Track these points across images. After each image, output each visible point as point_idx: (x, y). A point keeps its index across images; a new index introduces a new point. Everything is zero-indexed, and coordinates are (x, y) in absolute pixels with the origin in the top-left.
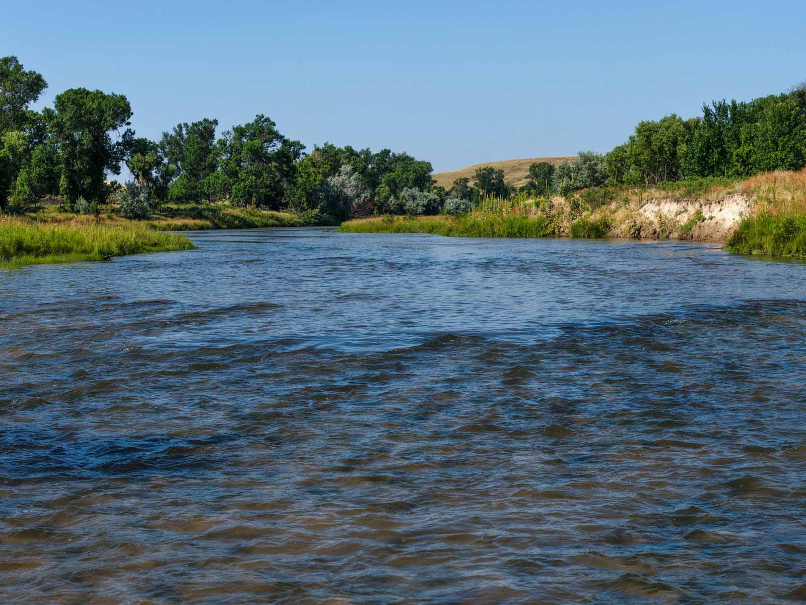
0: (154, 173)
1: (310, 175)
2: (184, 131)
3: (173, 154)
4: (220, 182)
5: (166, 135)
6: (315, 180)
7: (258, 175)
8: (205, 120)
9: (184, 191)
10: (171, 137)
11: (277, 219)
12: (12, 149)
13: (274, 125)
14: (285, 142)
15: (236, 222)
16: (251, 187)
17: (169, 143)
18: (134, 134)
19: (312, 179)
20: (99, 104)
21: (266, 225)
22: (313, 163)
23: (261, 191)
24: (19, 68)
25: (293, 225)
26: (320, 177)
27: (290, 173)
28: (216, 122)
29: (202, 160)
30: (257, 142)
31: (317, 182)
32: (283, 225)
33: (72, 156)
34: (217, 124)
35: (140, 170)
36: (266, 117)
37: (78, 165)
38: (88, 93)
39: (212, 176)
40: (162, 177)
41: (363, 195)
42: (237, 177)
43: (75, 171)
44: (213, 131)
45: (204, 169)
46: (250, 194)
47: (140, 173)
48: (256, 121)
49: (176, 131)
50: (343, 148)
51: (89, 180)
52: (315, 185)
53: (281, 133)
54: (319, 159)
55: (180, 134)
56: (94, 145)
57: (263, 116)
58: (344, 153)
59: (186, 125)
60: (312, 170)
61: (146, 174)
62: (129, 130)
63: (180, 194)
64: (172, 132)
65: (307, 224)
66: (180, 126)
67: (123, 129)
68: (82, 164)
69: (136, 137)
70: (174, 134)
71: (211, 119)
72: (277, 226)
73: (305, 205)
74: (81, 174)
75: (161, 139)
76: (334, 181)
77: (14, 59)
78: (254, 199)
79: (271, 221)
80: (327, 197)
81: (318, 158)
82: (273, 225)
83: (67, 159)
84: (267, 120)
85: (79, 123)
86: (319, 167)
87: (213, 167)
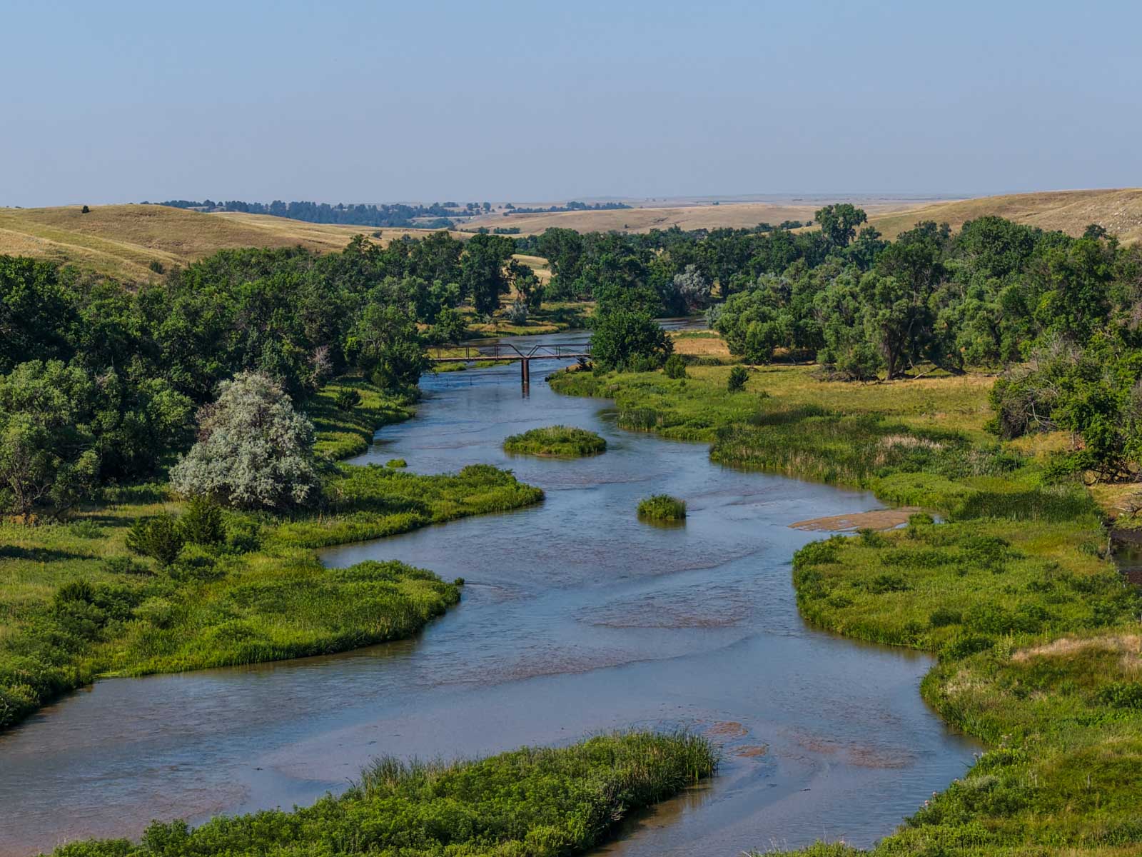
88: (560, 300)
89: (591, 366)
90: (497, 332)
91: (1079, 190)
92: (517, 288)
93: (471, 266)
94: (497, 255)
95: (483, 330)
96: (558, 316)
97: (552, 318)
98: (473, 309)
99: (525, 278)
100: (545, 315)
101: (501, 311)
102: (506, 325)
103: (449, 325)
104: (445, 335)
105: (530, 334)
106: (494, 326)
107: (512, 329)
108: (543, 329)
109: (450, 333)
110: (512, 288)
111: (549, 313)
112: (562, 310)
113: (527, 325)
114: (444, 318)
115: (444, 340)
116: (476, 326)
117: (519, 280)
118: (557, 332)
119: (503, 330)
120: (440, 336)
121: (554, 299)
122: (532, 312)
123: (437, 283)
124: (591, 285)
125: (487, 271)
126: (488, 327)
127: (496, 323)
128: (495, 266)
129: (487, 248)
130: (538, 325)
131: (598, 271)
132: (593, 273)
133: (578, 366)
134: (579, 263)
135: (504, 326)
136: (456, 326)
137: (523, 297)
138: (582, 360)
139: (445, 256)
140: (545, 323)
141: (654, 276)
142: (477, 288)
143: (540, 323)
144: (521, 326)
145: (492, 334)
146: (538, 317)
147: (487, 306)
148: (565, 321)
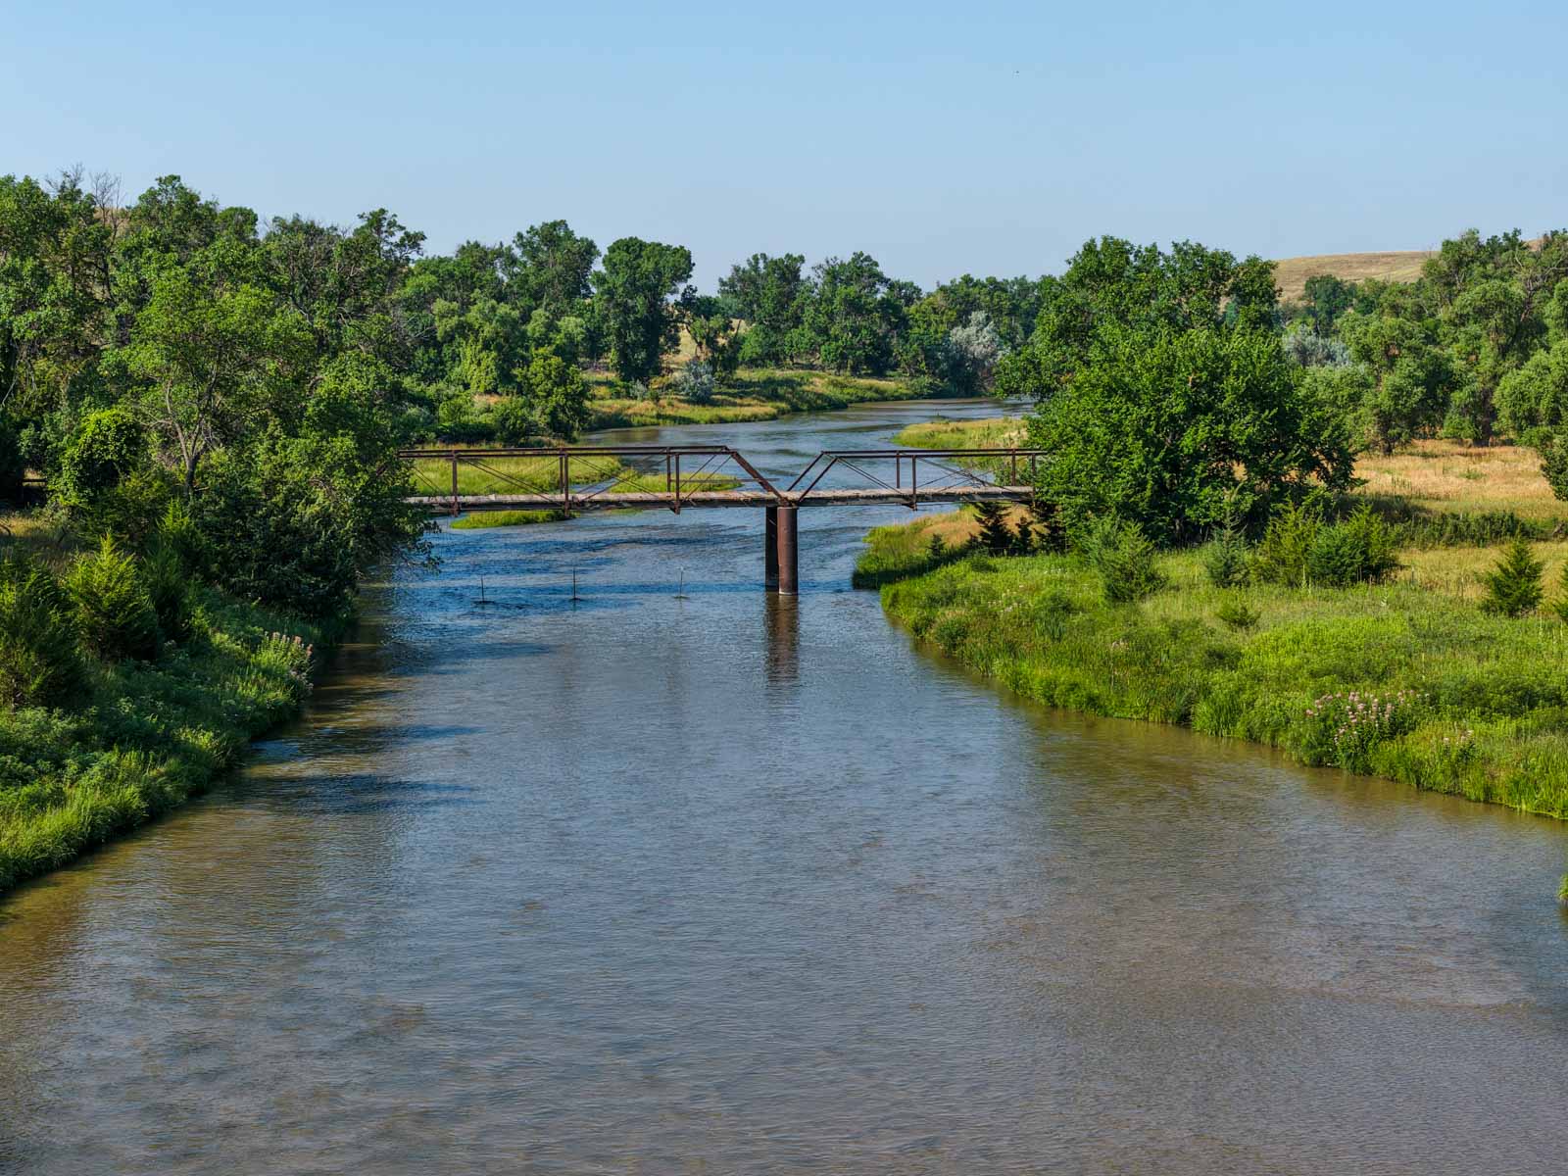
0: (721, 341)
1: (929, 325)
2: (761, 265)
3: (747, 294)
4: (806, 340)
5: (737, 269)
6: (936, 332)
7: (855, 331)
8: (788, 255)
9: (759, 350)
10: (744, 271)
11: (877, 391)
12: (570, 337)
13: (876, 264)
14: (892, 286)
15: (819, 402)
16: (845, 348)
17: (741, 280)
18: (695, 291)
19: (932, 330)
20: (657, 263)
21: (862, 400)
22: (934, 309)
23: (858, 353)
24: (569, 235)
25: (898, 398)
26: (943, 328)
27: (902, 324)
28: (802, 259)
29: (783, 308)
30: (854, 289)
31: (940, 335)
32: (885, 399)
33: (625, 325)
34: (803, 261)
35: (703, 338)
36: (866, 254)
37: (631, 337)
38: (642, 245)
39: (795, 333)
40: (730, 346)
41: (1000, 352)
42: (828, 335)
43: (627, 344)
44: (798, 270)
45: (787, 320)
46: (843, 356)
47: (704, 341)
48: (854, 260)
49: (750, 264)
50: (983, 280)
51: (643, 355)
52: (936, 339)
53: (886, 275)
54: (942, 303)
55: (756, 268)
56: (649, 312)
57: (862, 254)
58: (985, 286)
59: (764, 256)
60: (933, 317)
61: (711, 342)
62: (690, 287)
63: (754, 355)
64: (745, 266)
65: (917, 396)
66: (755, 258)
67: (682, 287)
68: (636, 335)
69: (697, 295)
70: (748, 267)
71: (795, 255)
72: (876, 400)
73: (923, 364)
74: (635, 346)
75: (729, 275)
76: (958, 334)
77: (563, 223)
78: (850, 362)
79: (869, 394)
80: (947, 359)
81: (940, 301)
82: (870, 400)
83: (619, 329)
84: (868, 258)
85: (634, 287)
86: (943, 313)
87: (797, 321)
88: (764, 366)
89: (1025, 533)
90: (659, 416)
91: (1406, 251)
92: (694, 338)
93: (611, 293)
94: (658, 273)
95: (630, 412)
96: (769, 391)
97: (758, 393)
98: (612, 376)
99: (708, 319)
100: (744, 389)
101: (664, 380)
102: (675, 403)
103: (549, 394)
104: (538, 417)
105: (722, 421)
106: (650, 404)
107: (685, 411)
108: (747, 411)
109: (553, 414)
110: (685, 336)
111: (750, 384)
112: (770, 381)
113: (714, 404)
114: (538, 379)
115: (530, 429)
116: (616, 405)
117: (698, 324)
118: (774, 418)
119: (669, 411)
120: (524, 419)
121: (753, 363)
122: (722, 381)
123: (540, 315)
124: (819, 340)
125: (639, 303)
126: (640, 407)
127: (656, 399)
128: (654, 293)
129: (640, 261)
130: (734, 404)
131: (831, 316)
132: (823, 319)
133: (976, 529)
134: (795, 303)
135: (670, 404)
136: (566, 395)
137: (705, 354)
138: (990, 509)
139: (560, 268)
140: (746, 401)
141: (916, 330)
142: (620, 336)
143: (738, 401)
144: (704, 404)
145: (648, 420)
146: (730, 391)
147: (641, 367)
148: (781, 398)
